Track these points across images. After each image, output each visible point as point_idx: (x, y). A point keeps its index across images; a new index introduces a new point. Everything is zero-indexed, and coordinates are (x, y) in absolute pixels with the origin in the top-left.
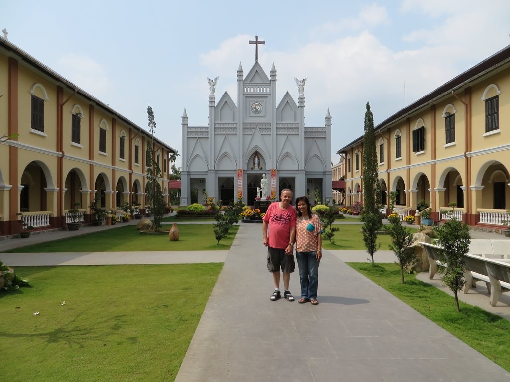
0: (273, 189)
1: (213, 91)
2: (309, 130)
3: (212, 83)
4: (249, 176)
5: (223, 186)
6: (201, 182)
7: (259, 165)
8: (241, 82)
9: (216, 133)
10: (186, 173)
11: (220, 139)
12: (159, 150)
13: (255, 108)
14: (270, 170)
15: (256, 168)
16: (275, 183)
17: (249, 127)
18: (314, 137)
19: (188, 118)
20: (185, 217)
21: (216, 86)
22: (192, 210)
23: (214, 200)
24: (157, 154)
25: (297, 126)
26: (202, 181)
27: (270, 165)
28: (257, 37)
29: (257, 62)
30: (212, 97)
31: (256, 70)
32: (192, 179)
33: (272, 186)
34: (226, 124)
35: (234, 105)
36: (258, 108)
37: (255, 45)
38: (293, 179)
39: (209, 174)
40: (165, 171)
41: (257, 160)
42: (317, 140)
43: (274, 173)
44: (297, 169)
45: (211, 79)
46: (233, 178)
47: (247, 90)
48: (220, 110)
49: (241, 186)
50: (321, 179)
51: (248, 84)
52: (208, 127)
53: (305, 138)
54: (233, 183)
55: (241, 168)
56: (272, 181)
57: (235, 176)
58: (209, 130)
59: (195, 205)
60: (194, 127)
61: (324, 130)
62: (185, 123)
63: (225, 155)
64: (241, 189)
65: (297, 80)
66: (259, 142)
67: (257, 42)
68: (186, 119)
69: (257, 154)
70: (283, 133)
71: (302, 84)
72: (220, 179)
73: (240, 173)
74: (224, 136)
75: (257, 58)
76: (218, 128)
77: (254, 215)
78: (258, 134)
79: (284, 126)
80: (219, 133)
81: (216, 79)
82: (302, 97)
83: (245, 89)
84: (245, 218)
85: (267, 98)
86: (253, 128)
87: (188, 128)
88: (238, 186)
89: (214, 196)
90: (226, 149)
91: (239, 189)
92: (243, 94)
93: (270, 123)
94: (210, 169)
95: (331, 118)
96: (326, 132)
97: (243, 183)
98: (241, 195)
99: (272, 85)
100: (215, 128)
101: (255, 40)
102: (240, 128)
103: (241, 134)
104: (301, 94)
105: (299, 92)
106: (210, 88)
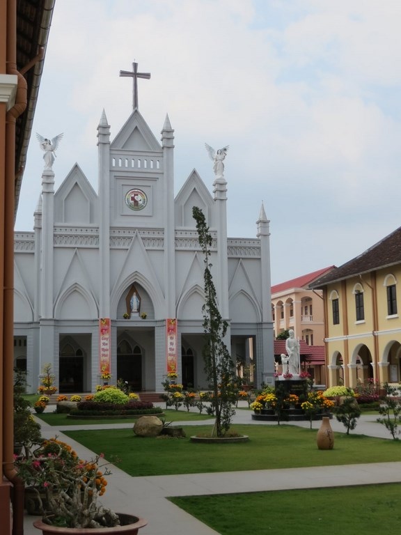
0: (170, 358)
3: (48, 146)
4: (120, 332)
7: (139, 310)
8: (107, 147)
9: (56, 246)
11: (66, 257)
13: (133, 199)
14: (165, 321)
16: (174, 347)
17: (122, 234)
18: (239, 256)
25: (212, 236)
27: (163, 311)
28: (135, 65)
29: (136, 112)
31: (135, 125)
35: (92, 190)
39: (41, 327)
41: (135, 301)
43: (172, 327)
47: (117, 163)
48: (66, 200)
49: (107, 353)
51: (120, 153)
55: (107, 316)
57: (95, 332)
58: (43, 239)
61: (256, 245)
69: (135, 288)
70: (188, 248)
71: (220, 157)
72: (62, 337)
73: (105, 325)
75: (136, 104)
76: (61, 236)
78: (139, 249)
79: (189, 236)
80: (63, 245)
82: (221, 182)
83: (114, 160)
85: (155, 179)
86: (130, 238)
90: (77, 278)
91: (103, 358)
92: (110, 171)
93: (163, 230)
94: (43, 317)
95: (269, 222)
96: (259, 248)
97: (112, 346)
98: (107, 369)
99: (165, 157)
100: (55, 236)
101: (131, 70)
102: (105, 235)
103: (108, 248)
104: (219, 176)
105: (216, 172)
106: (44, 157)
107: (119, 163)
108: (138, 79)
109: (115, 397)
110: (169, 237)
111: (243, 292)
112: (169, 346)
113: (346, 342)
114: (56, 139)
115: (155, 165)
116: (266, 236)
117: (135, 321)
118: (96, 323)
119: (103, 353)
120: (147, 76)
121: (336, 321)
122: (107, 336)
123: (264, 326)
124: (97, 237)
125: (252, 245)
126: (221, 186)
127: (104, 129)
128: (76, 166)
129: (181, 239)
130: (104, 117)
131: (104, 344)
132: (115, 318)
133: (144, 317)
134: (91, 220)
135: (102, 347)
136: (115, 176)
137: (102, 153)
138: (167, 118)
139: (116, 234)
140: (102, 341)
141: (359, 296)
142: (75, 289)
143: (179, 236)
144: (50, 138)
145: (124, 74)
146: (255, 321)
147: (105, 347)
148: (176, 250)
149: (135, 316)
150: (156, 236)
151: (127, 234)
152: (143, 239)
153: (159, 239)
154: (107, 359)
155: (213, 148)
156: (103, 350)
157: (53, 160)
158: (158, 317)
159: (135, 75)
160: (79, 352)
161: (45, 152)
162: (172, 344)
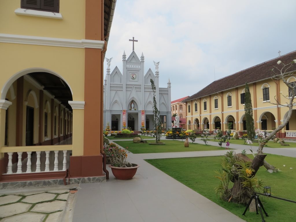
0: (142, 121)
2: (161, 89)
4: (129, 114)
7: (134, 108)
8: (125, 61)
11: (113, 93)
13: (132, 76)
14: (141, 111)
18: (162, 93)
27: (141, 108)
29: (134, 51)
31: (133, 55)
34: (116, 84)
36: (134, 76)
39: (106, 112)
41: (133, 105)
48: (113, 76)
51: (129, 63)
54: (117, 117)
55: (125, 109)
57: (121, 114)
66: (134, 95)
70: (148, 90)
71: (157, 65)
72: (113, 115)
73: (124, 112)
74: (115, 91)
78: (134, 90)
79: (148, 87)
80: (113, 89)
83: (127, 65)
85: (139, 71)
86: (131, 87)
90: (116, 98)
92: (126, 68)
93: (141, 85)
94: (107, 109)
95: (171, 83)
96: (168, 91)
97: (126, 118)
98: (125, 124)
99: (142, 64)
100: (110, 86)
101: (132, 39)
102: (124, 87)
103: (125, 90)
104: (157, 70)
105: (156, 69)
107: (129, 66)
108: (134, 42)
109: (127, 132)
110: (142, 87)
111: (163, 103)
112: (142, 118)
113: (192, 117)
114: (111, 59)
115: (139, 67)
116: (170, 87)
117: (133, 111)
118: (122, 111)
119: (124, 120)
120: (137, 41)
121: (189, 112)
122: (125, 115)
123: (169, 113)
124: (122, 87)
125: (166, 90)
126: (157, 73)
127: (124, 56)
128: (116, 67)
129: (146, 88)
130: (124, 53)
131: (124, 117)
132: (127, 110)
133: (135, 110)
134: (121, 83)
135: (123, 118)
136: (127, 70)
137: (124, 63)
138: (142, 53)
139: (128, 86)
140: (123, 116)
141: (196, 105)
142: (116, 102)
143: (145, 87)
144: (109, 59)
145: (130, 40)
146: (166, 111)
147: (124, 118)
148: (144, 91)
149: (133, 109)
150: (139, 87)
151: (130, 86)
152: (135, 88)
153: (140, 88)
154: (125, 121)
155: (155, 62)
156: (124, 119)
157: (110, 65)
158: (139, 110)
159: (133, 41)
160: (117, 119)
161: (107, 63)
162: (143, 117)
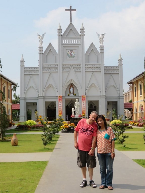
0: (83, 109)
1: (42, 43)
2: (107, 68)
3: (41, 38)
4: (66, 100)
5: (49, 107)
6: (33, 105)
7: (73, 93)
8: (61, 36)
9: (43, 71)
10: (24, 99)
11: (47, 75)
12: (5, 84)
13: (70, 54)
14: (81, 96)
15: (72, 94)
16: (84, 105)
17: (66, 67)
18: (111, 73)
19: (24, 61)
20: (23, 129)
21: (43, 39)
22: (28, 125)
23: (42, 117)
24: (3, 86)
25: (99, 66)
26: (35, 104)
27: (81, 92)
28: (71, 7)
29: (71, 23)
30: (41, 47)
31: (71, 28)
32: (27, 103)
33: (83, 107)
34: (50, 65)
35: (56, 52)
36: (72, 54)
37: (70, 12)
38: (97, 102)
39: (39, 99)
40: (9, 98)
41: (72, 90)
42: (113, 75)
43: (84, 98)
44: (100, 95)
45: (40, 35)
46: (55, 102)
47: (64, 42)
48: (47, 56)
49: (61, 107)
50: (116, 102)
51: (65, 38)
52: (38, 68)
53: (105, 74)
54: (56, 105)
55: (61, 95)
56: (83, 103)
57: (57, 100)
58: (39, 69)
59: (29, 121)
60: (29, 68)
61: (117, 68)
62: (23, 65)
63: (50, 86)
64: (61, 109)
65: (98, 35)
66: (73, 77)
67: (71, 10)
68: (23, 62)
69: (72, 85)
70: (90, 71)
71: (102, 37)
72: (46, 103)
73: (60, 98)
74: (49, 74)
75: (71, 20)
76: (45, 68)
77: (70, 128)
78: (72, 71)
79: (90, 66)
80: (46, 71)
81: (43, 35)
82: (102, 46)
83: (63, 41)
84: (64, 129)
85: (78, 47)
86: (69, 68)
87: (24, 68)
88: (59, 107)
89: (42, 115)
90: (51, 82)
91: (59, 109)
92: (62, 45)
94: (39, 96)
95: (122, 60)
96: (119, 70)
97: (63, 105)
98: (61, 113)
100: (43, 68)
102: (60, 67)
103: (61, 71)
106: (39, 41)
113: (138, 103)
115: (78, 42)
116: (121, 65)
117: (72, 97)
118: (57, 98)
120: (75, 10)
122: (61, 102)
126: (102, 48)
127: (60, 30)
130: (60, 26)
133: (75, 95)
134: (55, 62)
137: (59, 38)
138: (82, 24)
140: (59, 104)
141: (141, 86)
143: (86, 66)
145: (67, 10)
146: (117, 96)
148: (85, 72)
150: (78, 67)
152: (74, 68)
